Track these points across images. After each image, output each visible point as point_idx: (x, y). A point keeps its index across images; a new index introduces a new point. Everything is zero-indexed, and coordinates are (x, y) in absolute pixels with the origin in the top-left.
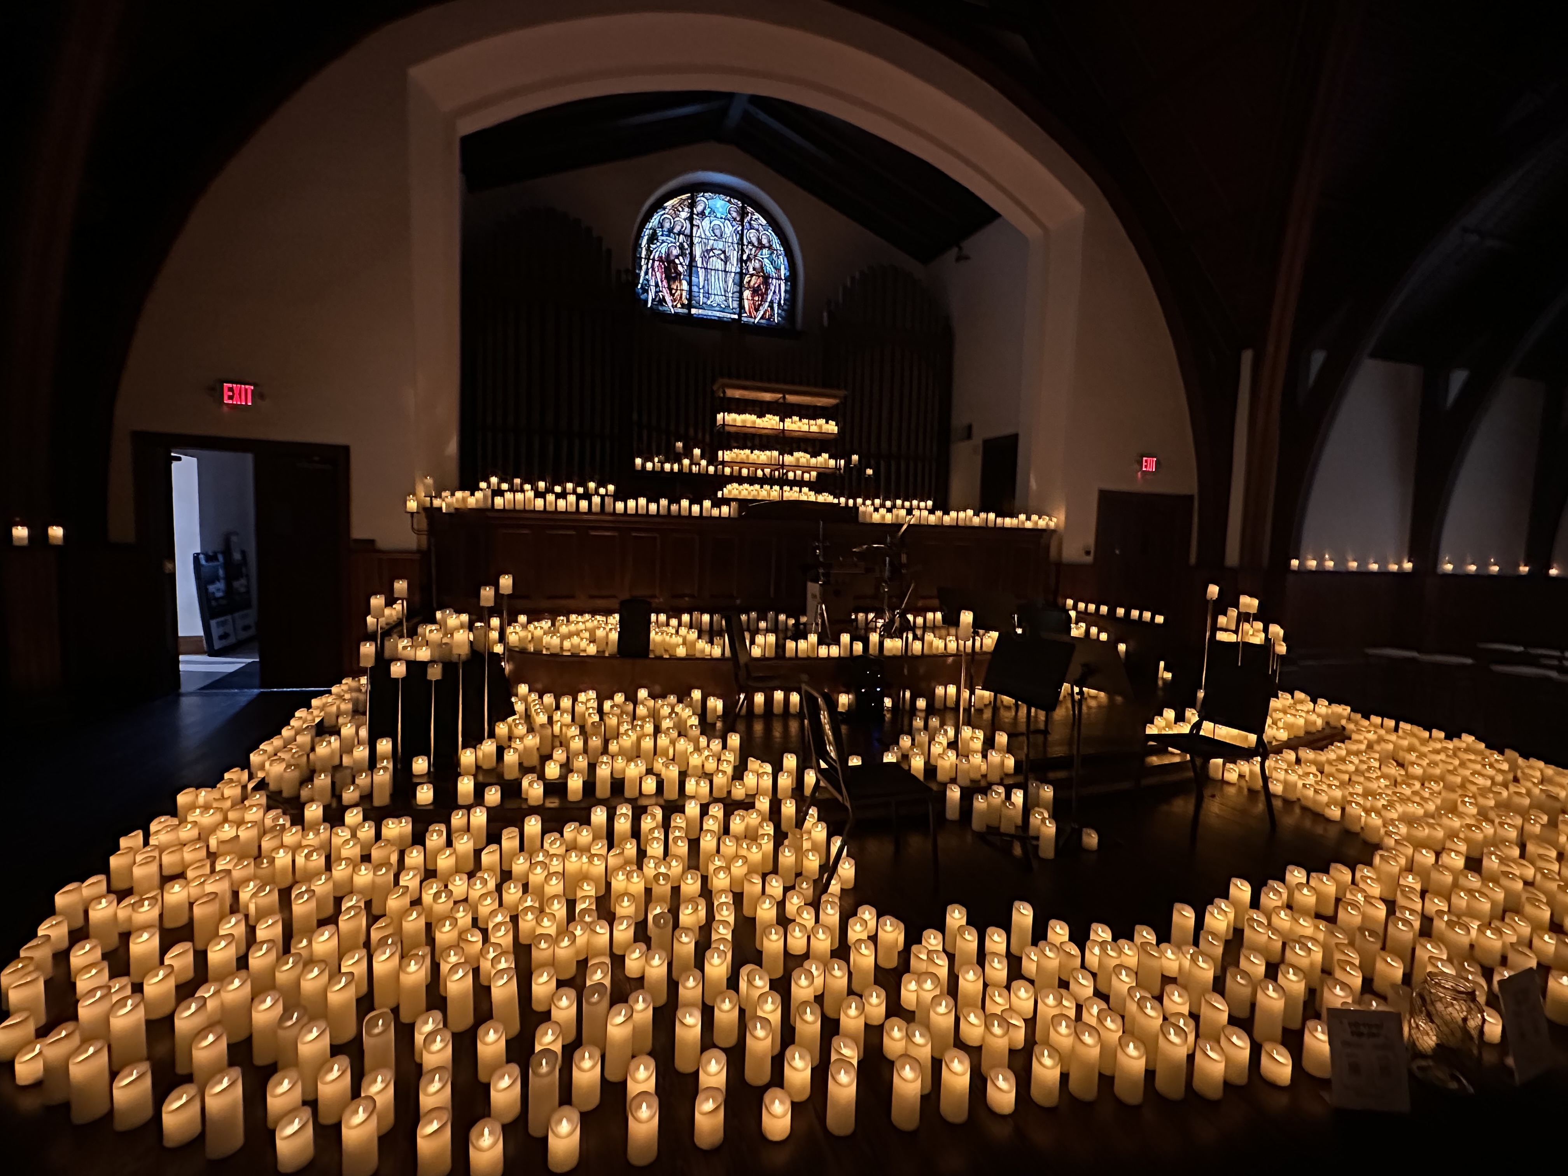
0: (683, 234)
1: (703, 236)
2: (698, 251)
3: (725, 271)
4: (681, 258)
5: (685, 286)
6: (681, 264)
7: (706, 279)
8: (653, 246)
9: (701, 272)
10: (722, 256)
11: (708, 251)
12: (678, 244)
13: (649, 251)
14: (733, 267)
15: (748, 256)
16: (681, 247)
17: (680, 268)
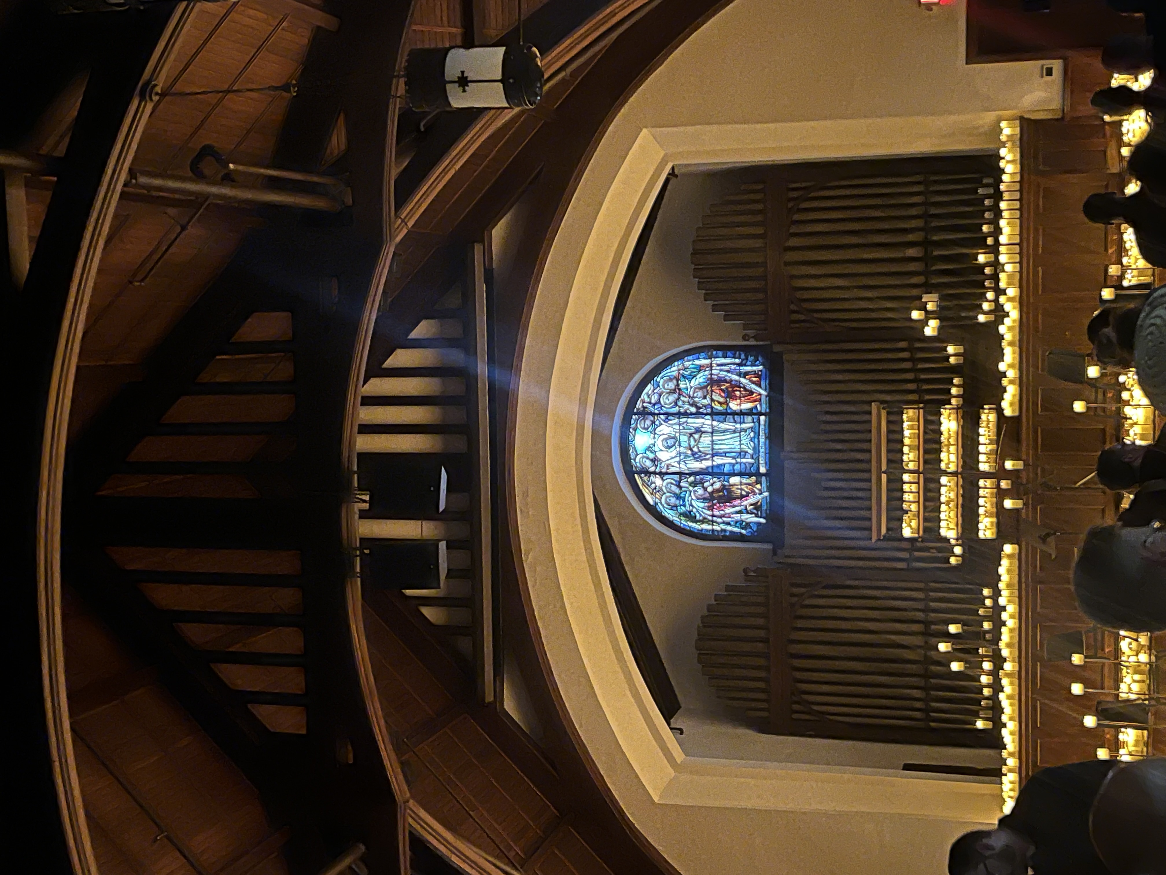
0: (680, 482)
1: (678, 459)
2: (696, 465)
3: (712, 433)
4: (706, 484)
5: (734, 480)
6: (712, 485)
7: (724, 454)
8: (698, 517)
9: (718, 461)
10: (696, 436)
11: (694, 454)
12: (691, 488)
13: (703, 521)
14: (706, 423)
15: (692, 405)
16: (694, 484)
17: (717, 485)
